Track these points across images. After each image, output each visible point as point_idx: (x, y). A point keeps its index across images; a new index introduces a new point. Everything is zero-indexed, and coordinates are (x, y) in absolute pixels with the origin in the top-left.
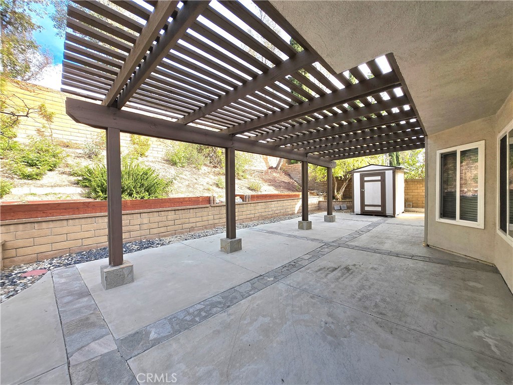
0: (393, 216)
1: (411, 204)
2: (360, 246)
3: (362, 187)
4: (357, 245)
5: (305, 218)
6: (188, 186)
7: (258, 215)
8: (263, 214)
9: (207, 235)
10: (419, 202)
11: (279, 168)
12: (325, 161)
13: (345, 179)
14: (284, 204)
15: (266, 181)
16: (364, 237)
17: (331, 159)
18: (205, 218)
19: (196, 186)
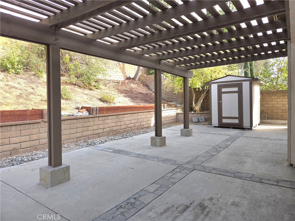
0: (250, 128)
1: (267, 116)
2: (218, 167)
3: (220, 98)
4: (214, 167)
5: (158, 133)
6: (20, 96)
7: (108, 129)
8: (114, 128)
9: (32, 160)
10: (274, 114)
11: (137, 79)
12: (181, 70)
13: (203, 91)
14: (139, 117)
15: (121, 92)
16: (222, 155)
17: (188, 68)
18: (34, 137)
19: (32, 96)
